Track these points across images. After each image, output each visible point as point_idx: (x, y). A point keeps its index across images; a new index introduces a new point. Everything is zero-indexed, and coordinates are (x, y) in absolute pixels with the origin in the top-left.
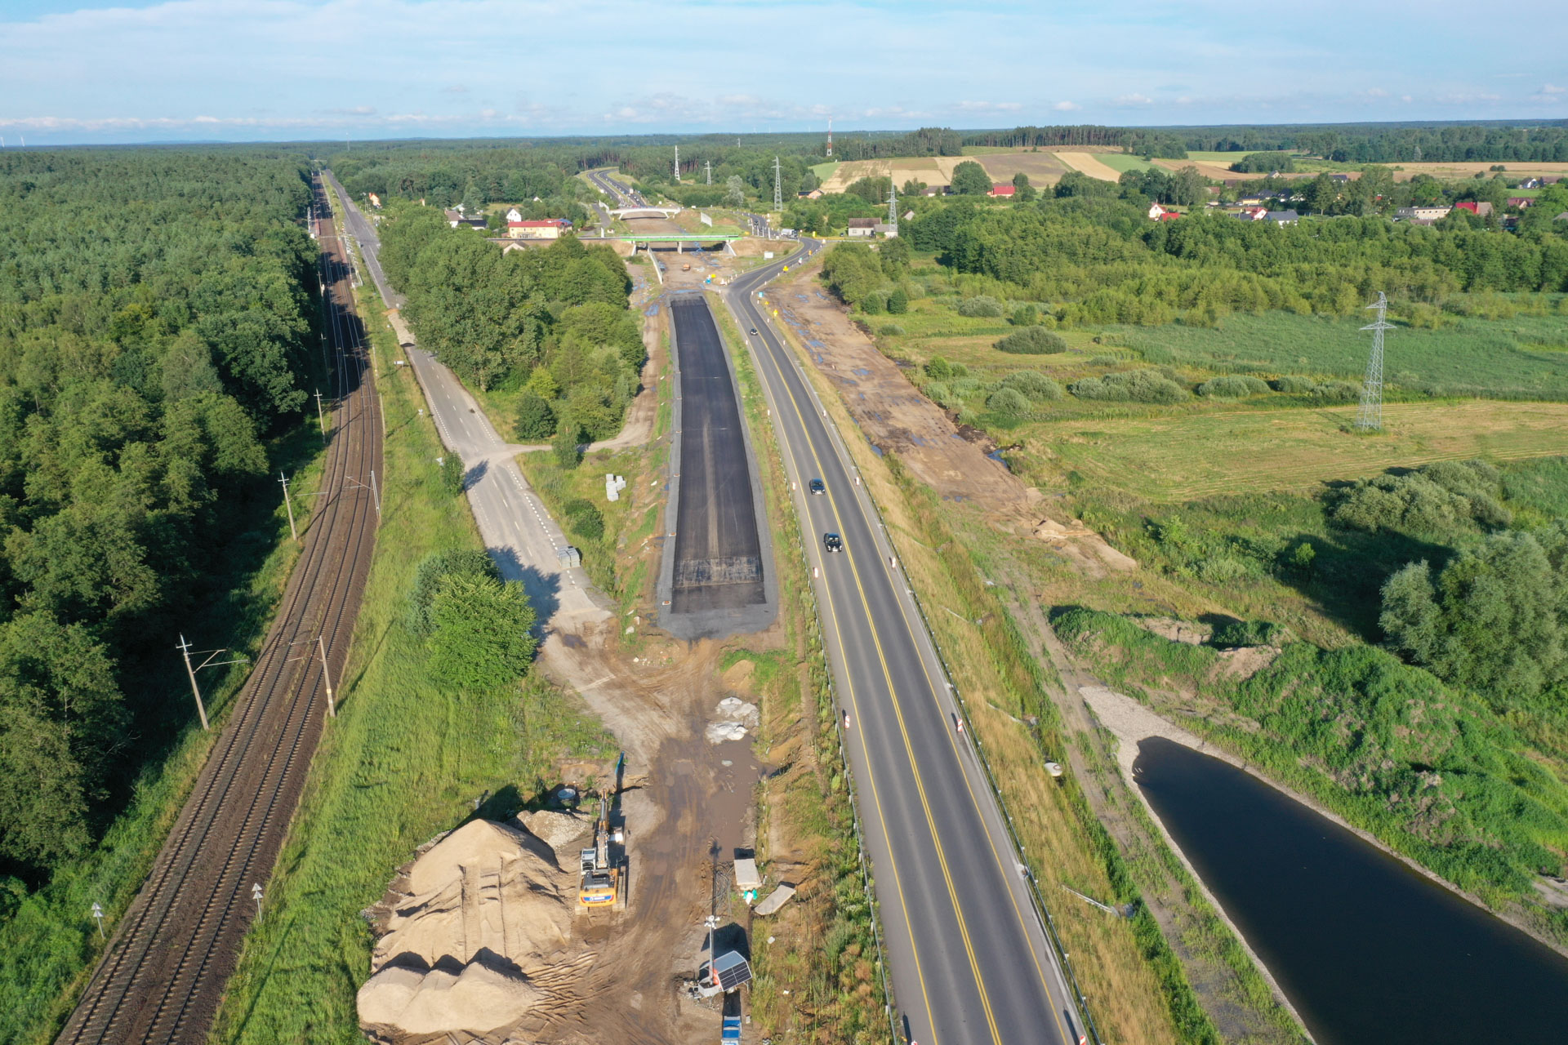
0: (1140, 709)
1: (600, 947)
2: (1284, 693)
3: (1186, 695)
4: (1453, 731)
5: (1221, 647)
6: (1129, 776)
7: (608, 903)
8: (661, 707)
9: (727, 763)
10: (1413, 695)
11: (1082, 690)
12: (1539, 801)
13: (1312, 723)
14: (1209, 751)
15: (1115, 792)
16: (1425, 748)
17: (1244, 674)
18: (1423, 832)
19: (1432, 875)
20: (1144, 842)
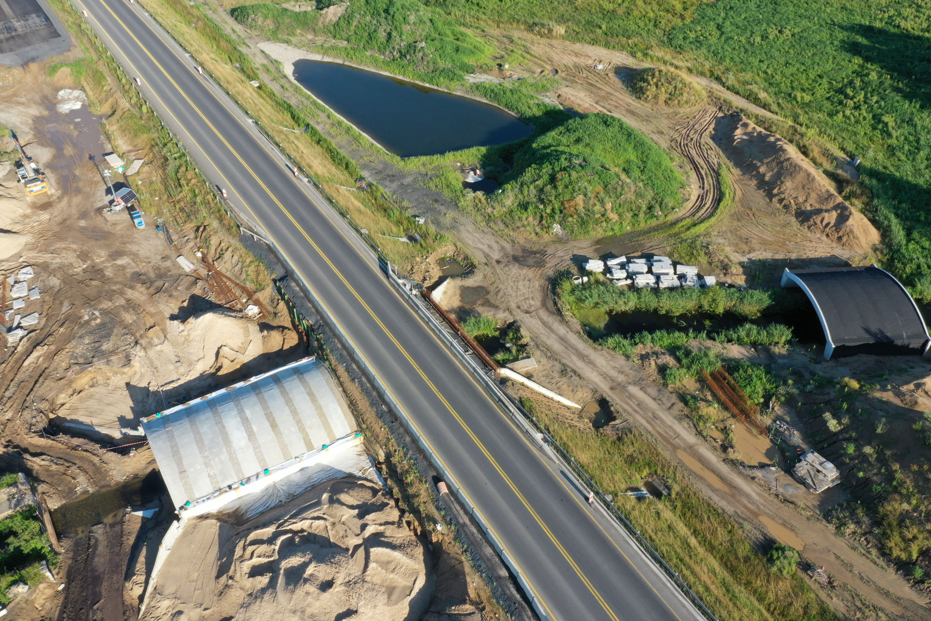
0: (290, 48)
1: (50, 210)
2: (354, 24)
3: (310, 37)
4: (429, 24)
5: (321, 9)
6: (292, 79)
7: (44, 190)
8: (23, 104)
9: (78, 120)
10: (409, 10)
11: (258, 45)
12: (465, 45)
13: (369, 35)
14: (327, 59)
15: (287, 85)
16: (418, 34)
17: (335, 20)
18: (421, 68)
19: (427, 85)
20: (305, 102)
